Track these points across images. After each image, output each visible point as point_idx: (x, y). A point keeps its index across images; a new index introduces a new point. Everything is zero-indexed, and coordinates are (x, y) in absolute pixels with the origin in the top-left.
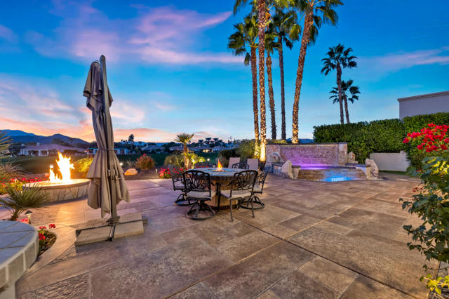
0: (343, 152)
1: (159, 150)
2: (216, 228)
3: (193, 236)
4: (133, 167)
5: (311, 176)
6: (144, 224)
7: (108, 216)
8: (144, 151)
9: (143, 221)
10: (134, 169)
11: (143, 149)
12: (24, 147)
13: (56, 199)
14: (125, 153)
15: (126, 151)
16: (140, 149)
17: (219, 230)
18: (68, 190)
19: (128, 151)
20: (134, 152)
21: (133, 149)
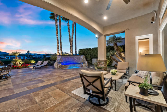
0: (82, 58)
5: (63, 67)
19: (27, 57)
20: (30, 58)
21: (29, 57)
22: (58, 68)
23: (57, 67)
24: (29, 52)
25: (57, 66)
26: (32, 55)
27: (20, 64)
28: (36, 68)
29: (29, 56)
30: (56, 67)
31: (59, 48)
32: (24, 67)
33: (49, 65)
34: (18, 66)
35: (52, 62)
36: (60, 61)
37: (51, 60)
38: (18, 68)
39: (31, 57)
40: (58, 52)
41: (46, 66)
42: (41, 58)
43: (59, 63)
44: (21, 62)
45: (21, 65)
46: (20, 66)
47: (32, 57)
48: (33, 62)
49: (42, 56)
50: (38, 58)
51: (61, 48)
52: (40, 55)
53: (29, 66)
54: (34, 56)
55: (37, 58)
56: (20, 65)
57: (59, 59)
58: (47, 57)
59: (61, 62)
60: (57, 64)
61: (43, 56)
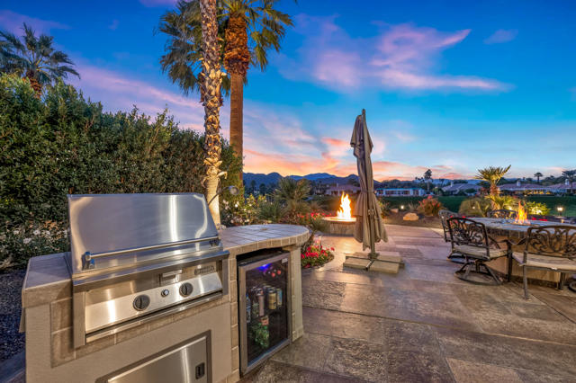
1: (471, 191)
2: (489, 296)
3: (448, 292)
4: (415, 211)
6: (400, 268)
7: (368, 251)
8: (447, 192)
9: (400, 264)
10: (415, 214)
13: (340, 232)
14: (420, 195)
15: (421, 192)
16: (440, 190)
17: (493, 300)
18: (348, 227)
24: (428, 173)
29: (428, 188)
39: (435, 189)
42: (473, 194)
50: (462, 193)
52: (464, 182)
55: (456, 195)
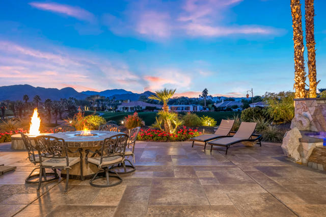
1: (236, 107)
8: (219, 108)
11: (217, 105)
12: (121, 104)
14: (198, 110)
15: (199, 108)
19: (202, 107)
20: (208, 109)
21: (207, 105)
22: (305, 161)
23: (301, 156)
24: (205, 92)
25: (300, 149)
26: (213, 100)
27: (173, 125)
28: (214, 146)
29: (205, 105)
30: (295, 155)
31: (303, 68)
32: (184, 137)
33: (260, 139)
34: (169, 133)
35: (271, 128)
36: (311, 125)
37: (268, 118)
38: (168, 139)
39: (210, 106)
40: (301, 83)
41: (249, 144)
42: (237, 110)
43: (308, 134)
44: (175, 122)
45: (175, 130)
46: (173, 135)
47: (213, 106)
48: (208, 122)
49: (237, 104)
50: (229, 109)
51: (314, 66)
52: (232, 99)
53: (197, 134)
54: (218, 102)
55: (225, 111)
56: (172, 132)
57: (306, 117)
58: (251, 106)
59: (315, 129)
60: (300, 140)
61: (242, 104)
